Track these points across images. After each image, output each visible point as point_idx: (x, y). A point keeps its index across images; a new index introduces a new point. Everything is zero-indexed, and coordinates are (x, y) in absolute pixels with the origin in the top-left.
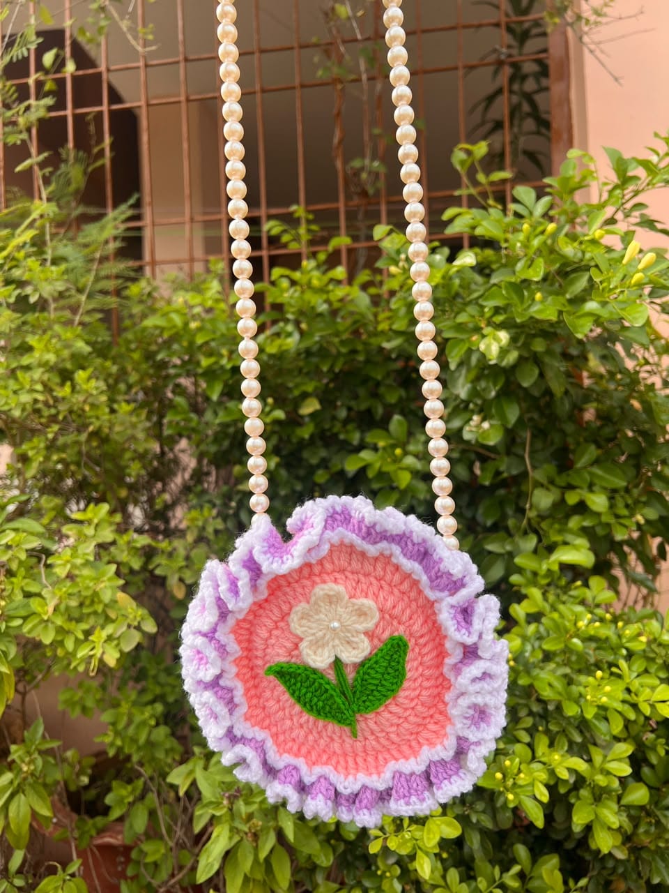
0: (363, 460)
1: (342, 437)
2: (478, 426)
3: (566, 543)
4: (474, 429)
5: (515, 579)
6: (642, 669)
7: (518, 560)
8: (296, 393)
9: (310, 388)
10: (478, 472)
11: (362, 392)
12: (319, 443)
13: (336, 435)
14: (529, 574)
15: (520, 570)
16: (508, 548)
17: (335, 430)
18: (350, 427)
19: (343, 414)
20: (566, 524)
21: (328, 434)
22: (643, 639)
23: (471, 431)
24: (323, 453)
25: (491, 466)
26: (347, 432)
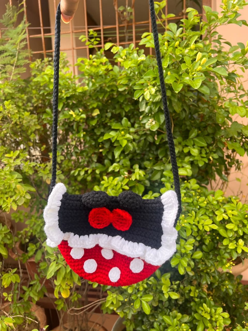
0: (111, 135)
1: (109, 124)
2: (151, 123)
3: (183, 167)
4: (149, 124)
5: (163, 179)
6: (203, 213)
7: (164, 173)
8: (91, 107)
9: (95, 106)
10: (156, 139)
11: (117, 106)
12: (102, 126)
13: (106, 124)
14: (168, 178)
15: (165, 177)
16: (162, 168)
17: (106, 122)
18: (112, 120)
19: (109, 115)
20: (184, 159)
21: (104, 123)
22: (205, 203)
23: (148, 125)
24: (102, 130)
25: (160, 137)
26: (111, 122)
